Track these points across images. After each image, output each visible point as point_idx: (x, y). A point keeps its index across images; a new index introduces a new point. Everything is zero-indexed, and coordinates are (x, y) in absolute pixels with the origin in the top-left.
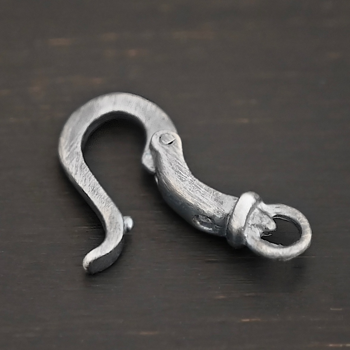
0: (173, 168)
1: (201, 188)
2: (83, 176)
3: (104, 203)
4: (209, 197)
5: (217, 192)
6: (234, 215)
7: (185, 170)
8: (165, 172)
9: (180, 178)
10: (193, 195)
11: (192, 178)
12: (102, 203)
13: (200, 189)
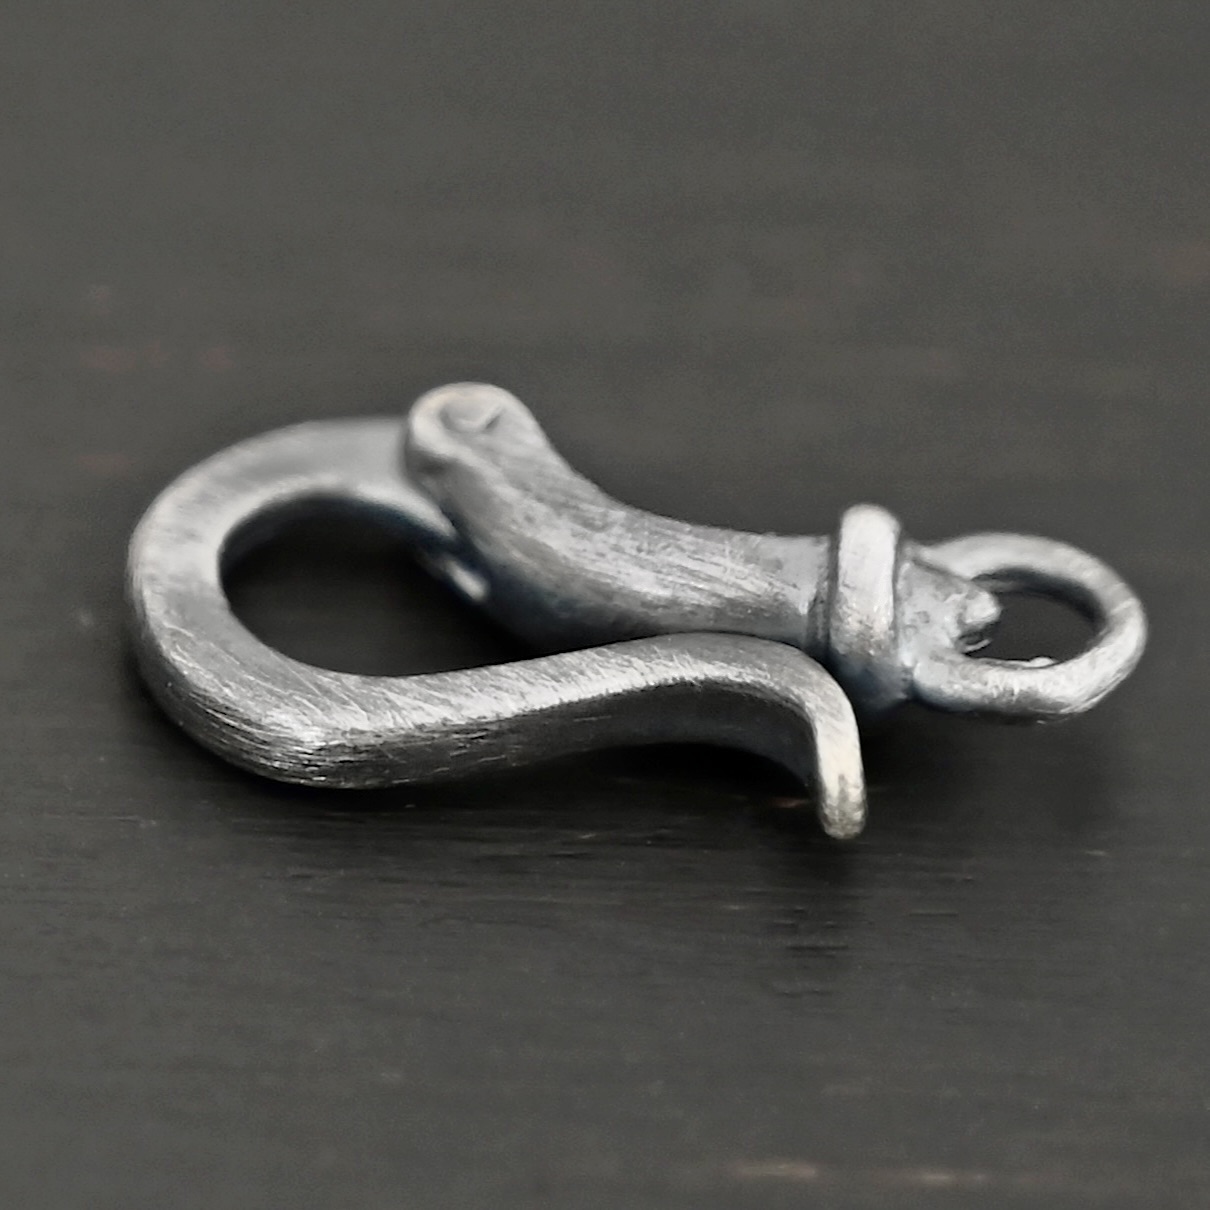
0: (540, 499)
6: (846, 586)
8: (514, 521)
10: (659, 565)
13: (674, 537)
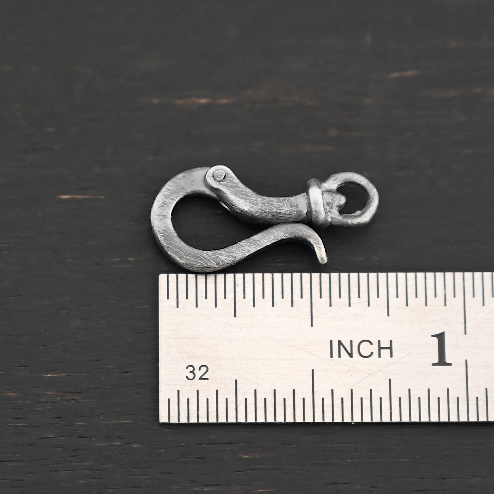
1: (274, 203)
2: (239, 251)
3: (270, 237)
4: (285, 207)
5: (288, 198)
7: (251, 194)
9: (252, 203)
11: (261, 198)
12: (269, 238)
